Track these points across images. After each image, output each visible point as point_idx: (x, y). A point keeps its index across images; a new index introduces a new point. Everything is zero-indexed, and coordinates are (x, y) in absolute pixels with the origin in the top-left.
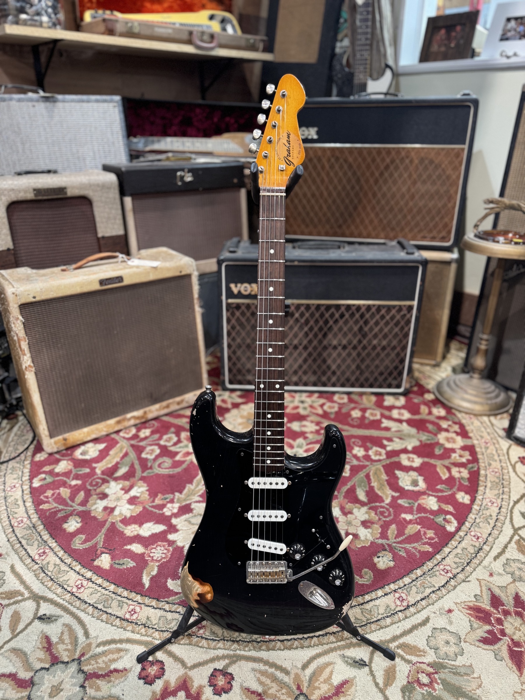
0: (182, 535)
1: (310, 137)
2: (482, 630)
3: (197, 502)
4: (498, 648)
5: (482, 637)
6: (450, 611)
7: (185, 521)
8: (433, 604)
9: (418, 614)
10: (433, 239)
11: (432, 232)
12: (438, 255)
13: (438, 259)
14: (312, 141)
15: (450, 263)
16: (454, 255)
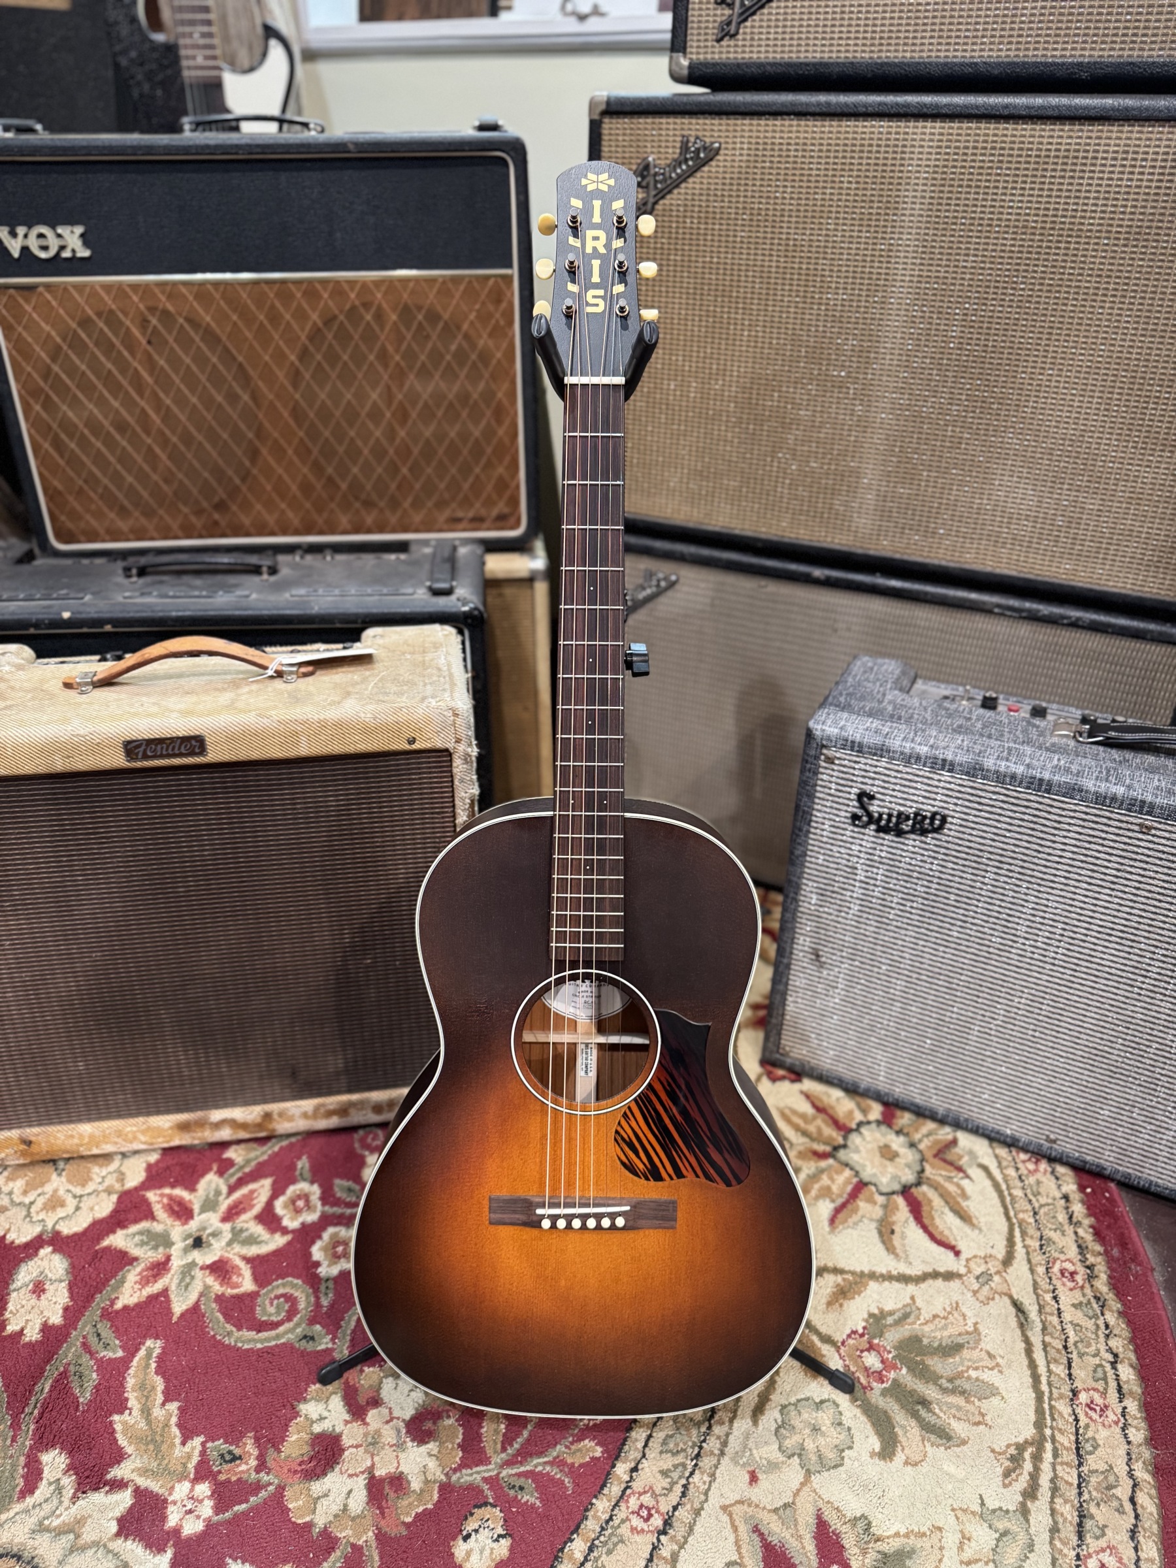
1: (66, 254)
10: (477, 522)
11: (471, 505)
12: (499, 565)
13: (501, 575)
14: (75, 266)
15: (529, 581)
16: (538, 562)
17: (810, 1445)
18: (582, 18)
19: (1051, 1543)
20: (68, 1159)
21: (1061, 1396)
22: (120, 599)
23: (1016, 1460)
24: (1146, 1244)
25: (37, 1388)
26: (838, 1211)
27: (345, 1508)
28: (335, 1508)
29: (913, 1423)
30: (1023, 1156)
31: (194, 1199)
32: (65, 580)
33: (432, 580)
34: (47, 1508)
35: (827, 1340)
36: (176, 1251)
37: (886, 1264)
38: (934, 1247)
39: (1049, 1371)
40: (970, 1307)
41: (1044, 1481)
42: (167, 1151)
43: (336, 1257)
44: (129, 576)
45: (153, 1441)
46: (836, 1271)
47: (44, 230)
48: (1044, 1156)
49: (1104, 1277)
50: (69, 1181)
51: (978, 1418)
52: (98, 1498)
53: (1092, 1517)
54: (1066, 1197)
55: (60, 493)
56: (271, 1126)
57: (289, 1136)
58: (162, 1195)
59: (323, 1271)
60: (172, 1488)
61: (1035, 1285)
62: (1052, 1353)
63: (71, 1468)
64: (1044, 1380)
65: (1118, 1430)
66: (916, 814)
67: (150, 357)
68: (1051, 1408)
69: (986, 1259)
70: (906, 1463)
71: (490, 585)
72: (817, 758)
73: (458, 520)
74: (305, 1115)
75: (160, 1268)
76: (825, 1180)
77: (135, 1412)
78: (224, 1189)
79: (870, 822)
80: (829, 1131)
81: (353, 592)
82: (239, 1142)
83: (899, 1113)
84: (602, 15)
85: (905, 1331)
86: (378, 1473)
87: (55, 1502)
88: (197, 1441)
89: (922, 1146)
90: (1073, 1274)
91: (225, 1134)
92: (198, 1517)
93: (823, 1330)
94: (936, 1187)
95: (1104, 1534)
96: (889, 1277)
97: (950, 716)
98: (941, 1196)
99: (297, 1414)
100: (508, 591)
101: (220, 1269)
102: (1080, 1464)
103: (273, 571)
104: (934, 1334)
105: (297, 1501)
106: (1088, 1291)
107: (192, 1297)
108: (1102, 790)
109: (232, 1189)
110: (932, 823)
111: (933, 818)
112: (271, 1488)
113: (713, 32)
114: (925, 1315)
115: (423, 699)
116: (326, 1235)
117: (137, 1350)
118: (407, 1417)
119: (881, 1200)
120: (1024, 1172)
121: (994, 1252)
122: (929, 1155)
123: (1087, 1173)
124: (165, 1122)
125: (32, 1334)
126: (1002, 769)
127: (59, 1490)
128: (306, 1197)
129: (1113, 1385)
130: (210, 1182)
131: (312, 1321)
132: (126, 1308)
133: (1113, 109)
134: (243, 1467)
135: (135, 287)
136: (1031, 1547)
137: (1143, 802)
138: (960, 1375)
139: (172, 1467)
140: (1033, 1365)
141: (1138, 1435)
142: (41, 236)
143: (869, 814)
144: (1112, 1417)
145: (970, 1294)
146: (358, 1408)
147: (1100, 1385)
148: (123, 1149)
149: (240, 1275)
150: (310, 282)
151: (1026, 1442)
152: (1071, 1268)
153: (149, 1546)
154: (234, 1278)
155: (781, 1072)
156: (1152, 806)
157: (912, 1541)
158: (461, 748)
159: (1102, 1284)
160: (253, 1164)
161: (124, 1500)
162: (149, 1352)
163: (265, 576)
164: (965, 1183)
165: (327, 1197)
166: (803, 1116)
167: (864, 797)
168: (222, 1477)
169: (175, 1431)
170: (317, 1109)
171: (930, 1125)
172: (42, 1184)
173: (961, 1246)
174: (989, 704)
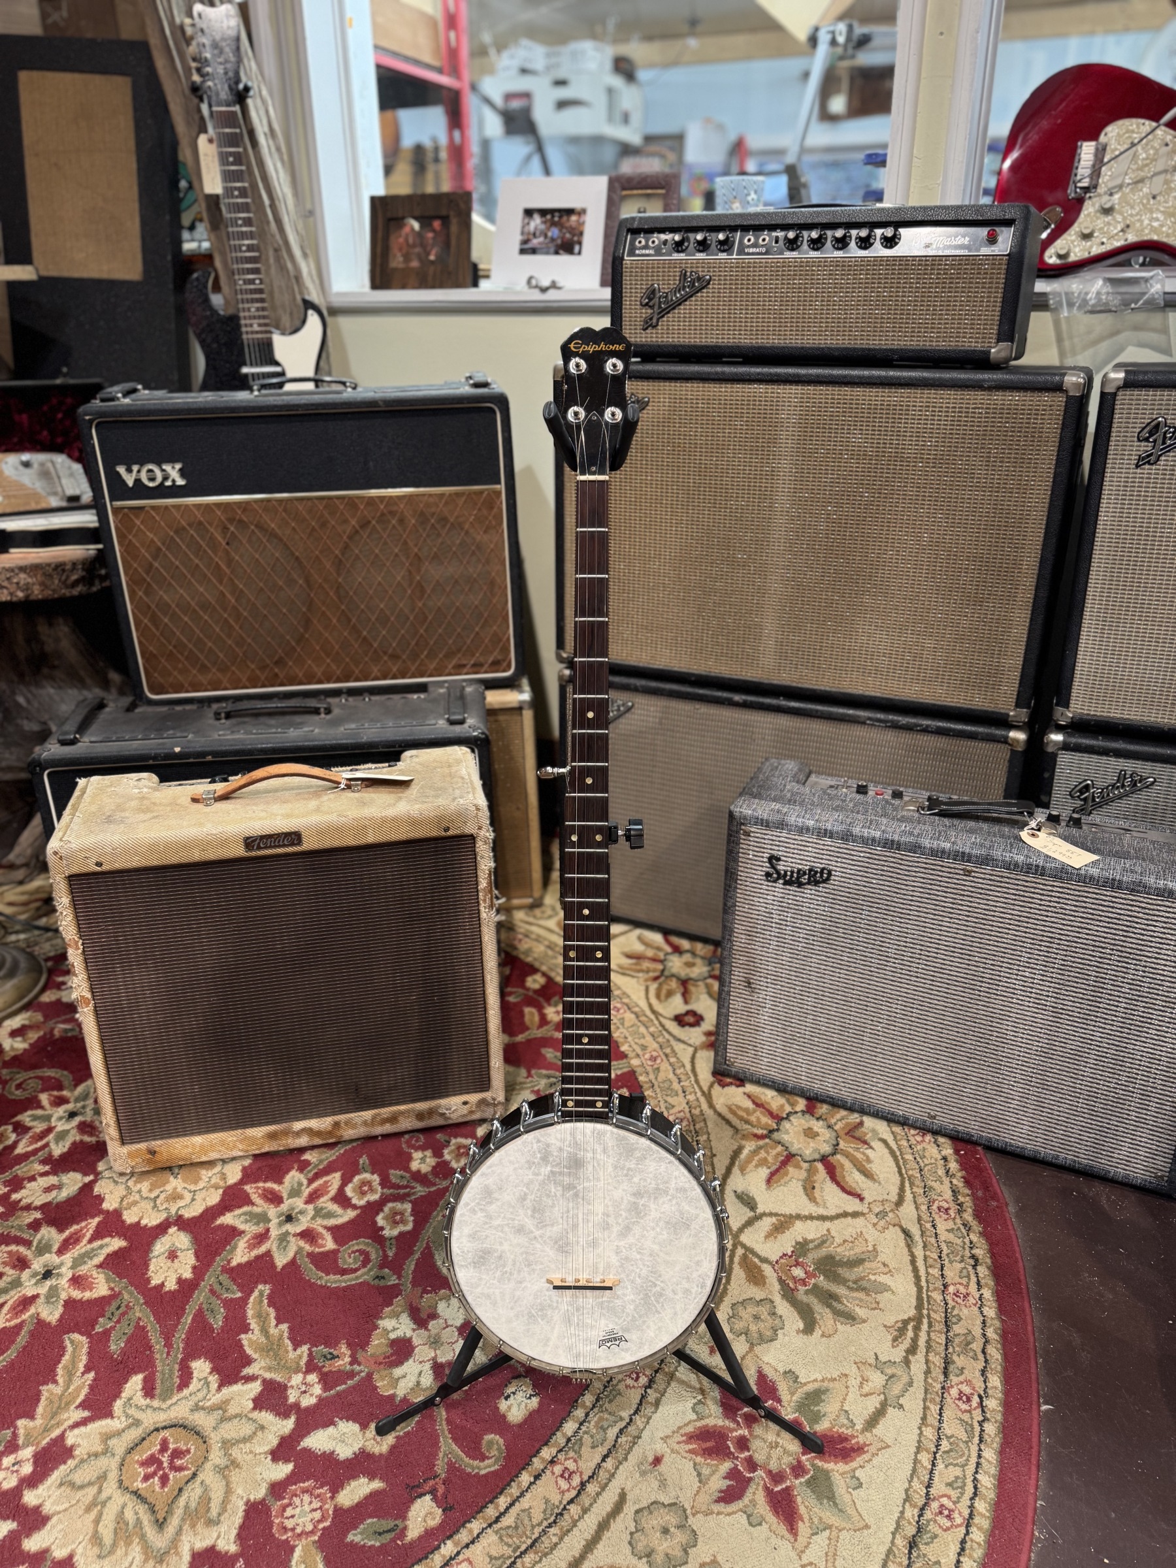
0: (60, 1527)
1: (168, 483)
2: (718, 1475)
3: (76, 1425)
4: (750, 1501)
5: (721, 1491)
6: (657, 1461)
7: (61, 1485)
8: (626, 1459)
9: (604, 1494)
10: (477, 667)
11: (473, 655)
12: (495, 698)
13: (496, 706)
14: (175, 491)
15: (519, 709)
16: (525, 696)
17: (753, 1328)
18: (544, 290)
19: (925, 1380)
20: (180, 1167)
21: (935, 1289)
22: (216, 737)
23: (902, 1331)
24: (1003, 1188)
25: (183, 1320)
26: (772, 1174)
27: (418, 1383)
28: (411, 1385)
29: (828, 1310)
30: (913, 1132)
31: (283, 1189)
32: (169, 723)
33: (448, 711)
34: (200, 1395)
35: (765, 1260)
36: (273, 1225)
37: (810, 1209)
38: (845, 1196)
39: (928, 1273)
40: (872, 1235)
41: (922, 1342)
42: (256, 1157)
43: (395, 1223)
44: (219, 719)
45: (271, 1348)
46: (771, 1214)
47: (151, 466)
48: (929, 1131)
49: (970, 1210)
50: (184, 1181)
51: (874, 1305)
52: (237, 1388)
53: (954, 1362)
54: (945, 1159)
55: (155, 656)
56: (339, 1134)
57: (352, 1141)
58: (258, 1188)
59: (387, 1233)
60: (290, 1377)
61: (919, 1219)
62: (930, 1261)
63: (214, 1370)
64: (923, 1279)
65: (976, 1309)
66: (810, 870)
67: (227, 553)
68: (928, 1297)
69: (883, 1202)
70: (823, 1336)
71: (492, 713)
72: (738, 832)
73: (464, 666)
74: (365, 1123)
75: (262, 1237)
76: (763, 1154)
77: (257, 1332)
78: (305, 1182)
79: (778, 878)
80: (766, 1120)
81: (391, 724)
82: (313, 1148)
83: (819, 1105)
84: (559, 288)
85: (823, 1252)
86: (439, 1360)
87: (205, 1391)
88: (305, 1349)
89: (837, 1127)
90: (947, 1210)
91: (303, 1141)
92: (312, 1395)
93: (763, 1254)
94: (847, 1155)
95: (962, 1373)
96: (811, 1217)
97: (831, 799)
98: (851, 1161)
99: (376, 1327)
100: (501, 718)
101: (308, 1235)
102: (948, 1331)
103: (328, 711)
104: (845, 1253)
105: (383, 1380)
106: (958, 1221)
107: (291, 1255)
108: (935, 846)
109: (311, 1181)
110: (821, 876)
111: (822, 872)
112: (363, 1374)
113: (640, 324)
114: (838, 1240)
115: (454, 799)
116: (386, 1209)
117: (252, 1291)
118: (458, 1325)
119: (805, 1165)
120: (913, 1141)
121: (889, 1198)
122: (842, 1134)
123: (960, 1140)
124: (258, 1132)
125: (171, 1285)
126: (866, 834)
127: (207, 1384)
128: (369, 1183)
129: (974, 1279)
130: (293, 1177)
131: (381, 1267)
132: (239, 1265)
133: (916, 378)
134: (341, 1362)
135: (218, 505)
136: (910, 1384)
137: (963, 853)
138: (862, 1278)
139: (288, 1365)
140: (915, 1270)
141: (991, 1312)
142: (150, 471)
143: (778, 872)
144: (972, 1301)
145: (870, 1227)
146: (421, 1319)
147: (964, 1281)
148: (224, 1157)
149: (323, 1239)
150: (350, 498)
151: (909, 1319)
152: (946, 1205)
153: (278, 1414)
154: (320, 1241)
155: (729, 1080)
156: (970, 855)
157: (826, 1384)
158: (483, 833)
159: (968, 1216)
160: (325, 1163)
161: (255, 1388)
162: (261, 1293)
163: (323, 716)
164: (869, 1152)
165: (385, 1182)
166: (746, 1110)
167: (773, 859)
168: (325, 1370)
169: (287, 1342)
170: (374, 1118)
171: (843, 1113)
172: (164, 1185)
173: (865, 1194)
174: (862, 790)
